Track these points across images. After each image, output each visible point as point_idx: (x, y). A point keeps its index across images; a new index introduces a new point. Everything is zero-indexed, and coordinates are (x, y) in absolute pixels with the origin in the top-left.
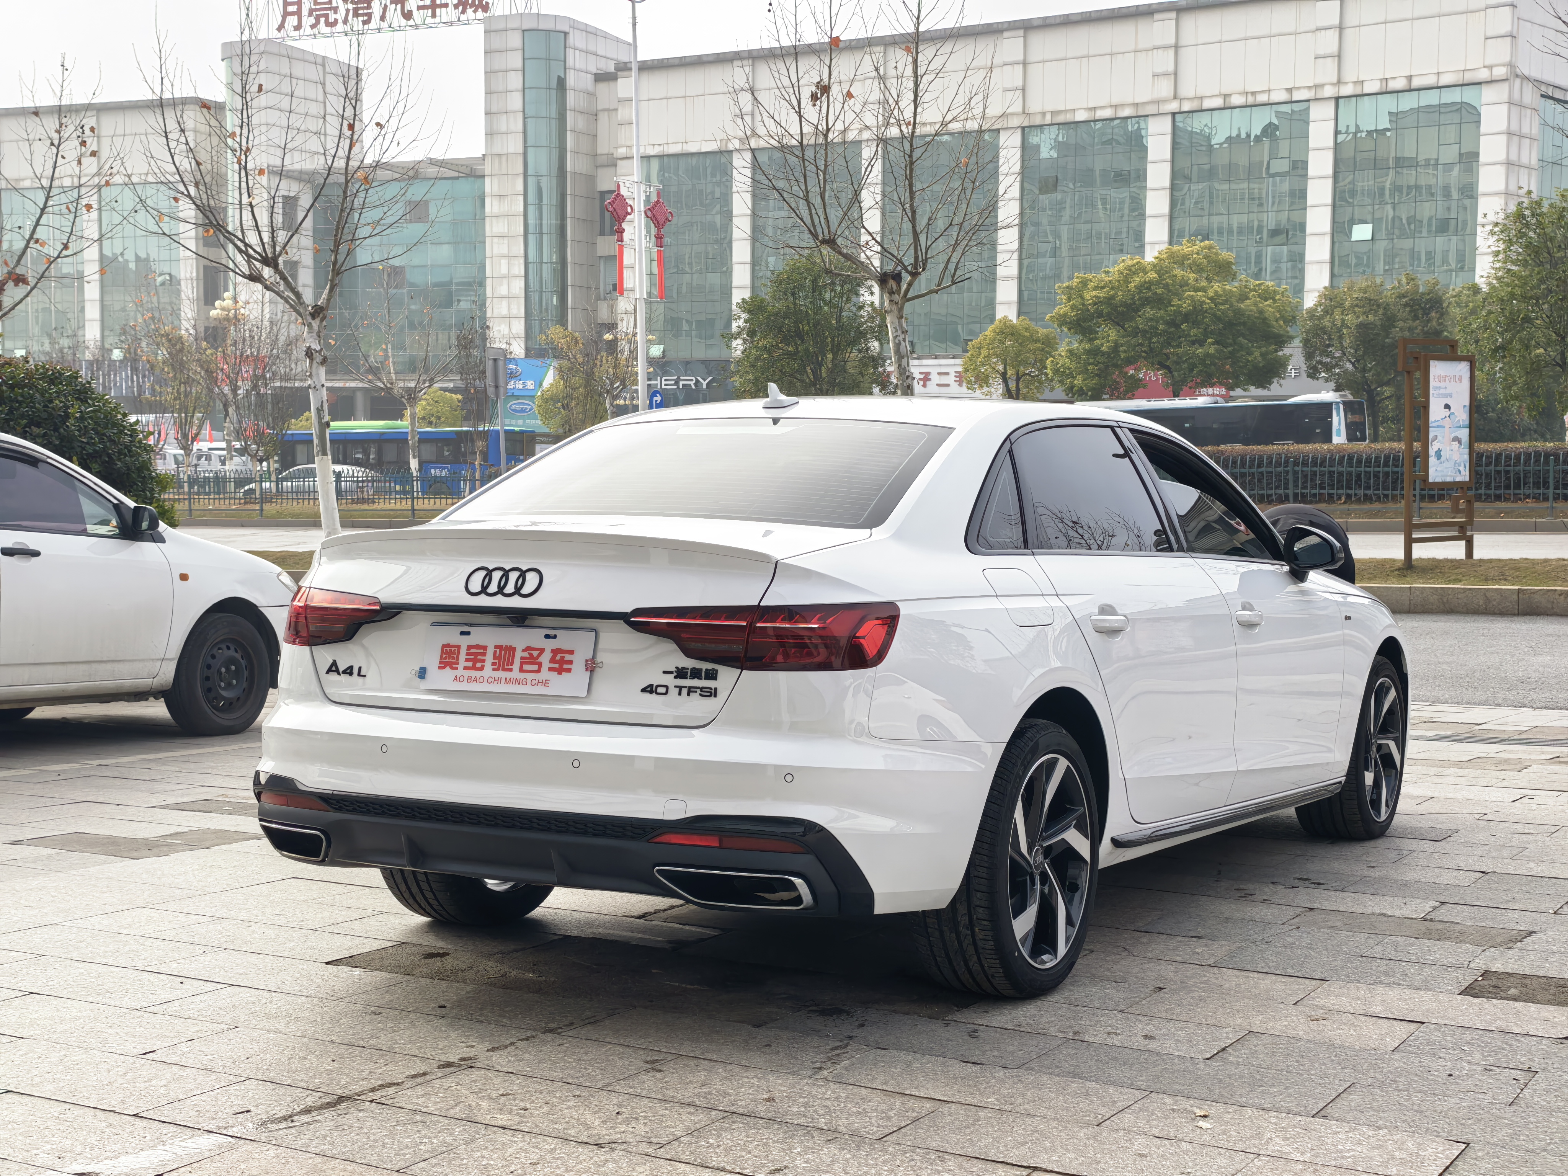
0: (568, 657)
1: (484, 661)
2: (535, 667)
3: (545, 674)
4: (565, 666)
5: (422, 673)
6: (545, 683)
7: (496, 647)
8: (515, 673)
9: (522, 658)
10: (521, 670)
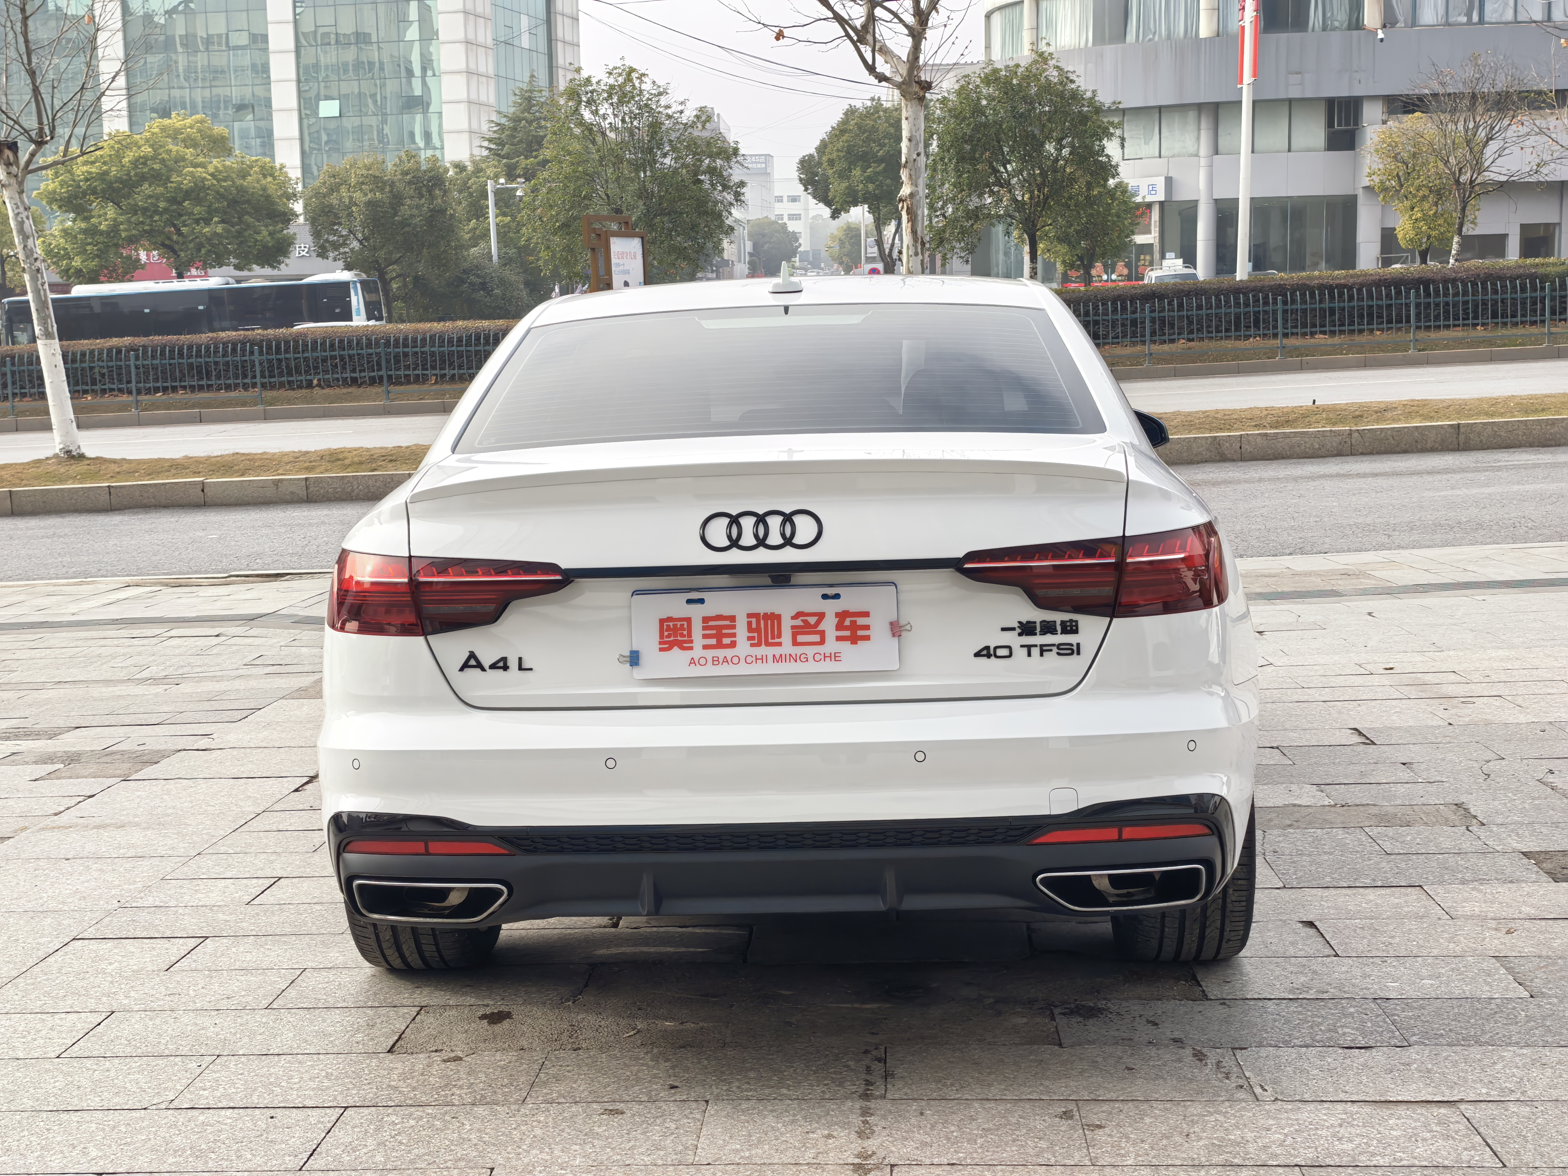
0: (861, 621)
1: (734, 635)
2: (816, 638)
3: (831, 645)
4: (860, 633)
5: (634, 659)
6: (835, 657)
7: (749, 616)
8: (787, 647)
9: (793, 627)
10: (795, 643)
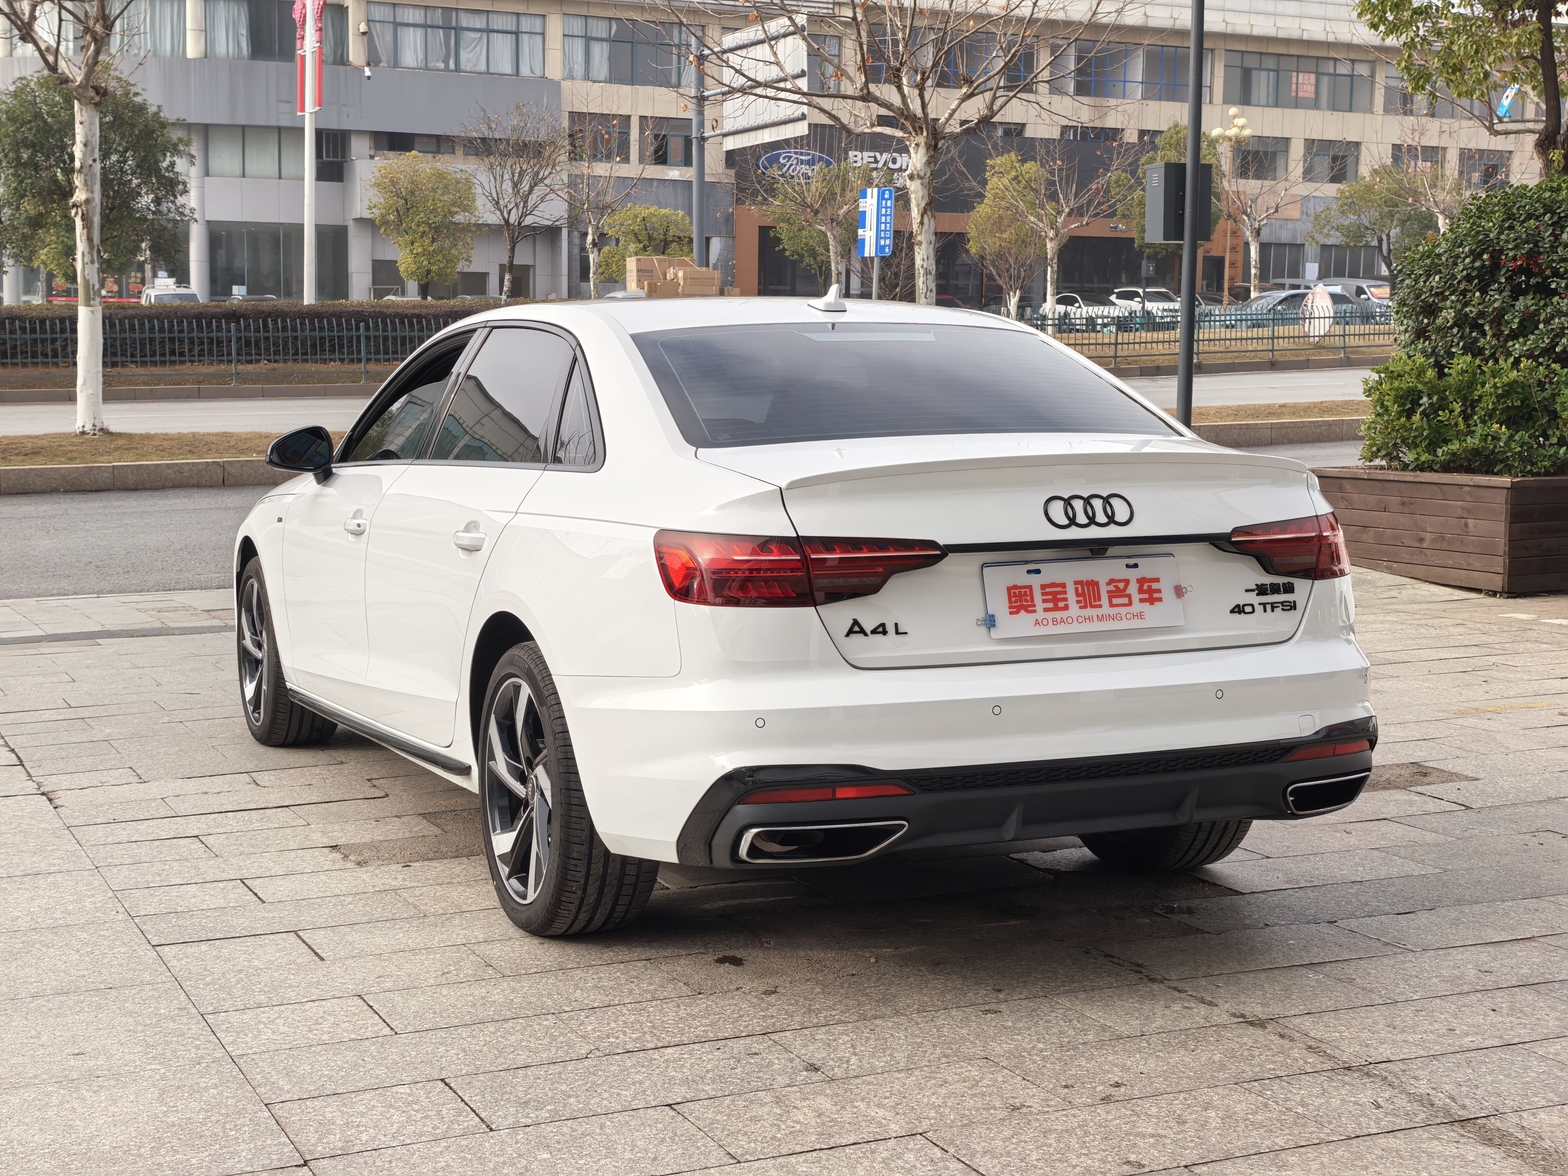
0: (1155, 586)
1: (1066, 599)
2: (1125, 600)
4: (1155, 595)
5: (990, 622)
6: (1140, 616)
7: (1076, 583)
8: (1106, 609)
9: (1108, 592)
10: (1112, 605)
